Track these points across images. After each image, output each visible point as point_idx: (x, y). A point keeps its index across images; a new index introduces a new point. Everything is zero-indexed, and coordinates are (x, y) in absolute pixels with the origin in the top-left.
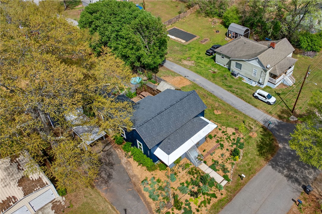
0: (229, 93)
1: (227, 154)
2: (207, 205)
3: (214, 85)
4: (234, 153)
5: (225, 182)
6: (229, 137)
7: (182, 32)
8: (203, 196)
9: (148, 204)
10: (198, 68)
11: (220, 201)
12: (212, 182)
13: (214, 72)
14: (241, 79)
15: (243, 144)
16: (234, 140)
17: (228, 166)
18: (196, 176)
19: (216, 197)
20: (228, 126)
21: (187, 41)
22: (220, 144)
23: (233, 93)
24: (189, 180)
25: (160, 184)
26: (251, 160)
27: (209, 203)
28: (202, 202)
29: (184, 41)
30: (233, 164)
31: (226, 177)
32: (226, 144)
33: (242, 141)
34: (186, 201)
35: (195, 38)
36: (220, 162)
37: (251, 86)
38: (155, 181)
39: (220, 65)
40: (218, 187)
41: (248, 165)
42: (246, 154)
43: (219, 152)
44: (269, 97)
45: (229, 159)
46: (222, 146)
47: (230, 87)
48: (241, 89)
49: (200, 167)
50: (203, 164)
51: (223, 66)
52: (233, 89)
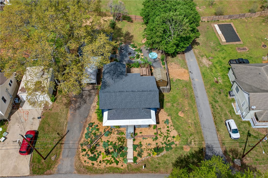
0: (209, 106)
1: (153, 146)
2: (108, 164)
3: (205, 92)
4: (158, 150)
5: (132, 161)
6: (168, 137)
7: (233, 31)
8: (111, 157)
9: (82, 137)
10: (208, 71)
11: (118, 168)
12: (124, 155)
13: (217, 82)
14: (233, 101)
15: (172, 148)
16: (169, 141)
17: (145, 154)
18: (120, 143)
19: (117, 164)
20: (177, 129)
21: (227, 42)
22: (156, 136)
23: (213, 108)
24: (114, 143)
25: (97, 132)
26: (165, 163)
27: (110, 164)
28: (107, 160)
29: (224, 40)
30: (150, 155)
31: (135, 159)
32: (160, 140)
33: (173, 146)
34: (100, 152)
35: (237, 43)
36: (143, 147)
37: (234, 112)
38: (97, 128)
39: (229, 78)
40: (125, 160)
41: (159, 164)
42: (165, 156)
43: (150, 140)
44: (235, 131)
45: (151, 150)
46: (156, 138)
47: (216, 102)
48: (222, 109)
49: (128, 140)
50: (132, 140)
51: (231, 81)
52: (217, 105)
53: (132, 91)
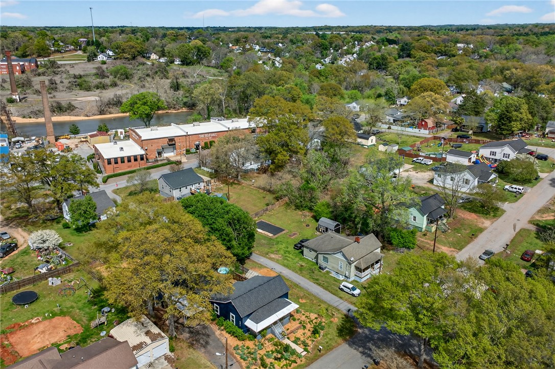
0: (315, 286)
1: (309, 334)
2: (288, 367)
3: (301, 277)
4: (315, 332)
5: (305, 353)
6: (312, 321)
7: (270, 225)
8: (285, 361)
9: (240, 363)
10: (285, 261)
11: (299, 366)
12: (294, 352)
13: (302, 266)
14: (328, 272)
15: (324, 327)
16: (316, 323)
17: (310, 343)
18: (279, 347)
19: (296, 363)
20: (311, 312)
21: (274, 235)
22: (303, 326)
23: (320, 285)
24: (274, 350)
25: (249, 350)
26: (330, 339)
27: (290, 366)
28: (284, 365)
29: (271, 235)
30: (313, 341)
31: (305, 350)
32: (309, 326)
33: (323, 324)
34: (271, 363)
35: (284, 232)
36: (302, 339)
37: (339, 280)
38: (245, 348)
39: (308, 259)
40: (299, 356)
41: (327, 343)
42: (325, 335)
43: (301, 332)
44: (354, 289)
45: (310, 337)
46: (305, 327)
47: (317, 280)
48: (327, 282)
49: (283, 341)
50: (286, 339)
51: (311, 260)
52: (320, 282)
53: (259, 286)
